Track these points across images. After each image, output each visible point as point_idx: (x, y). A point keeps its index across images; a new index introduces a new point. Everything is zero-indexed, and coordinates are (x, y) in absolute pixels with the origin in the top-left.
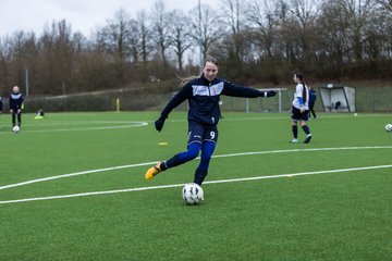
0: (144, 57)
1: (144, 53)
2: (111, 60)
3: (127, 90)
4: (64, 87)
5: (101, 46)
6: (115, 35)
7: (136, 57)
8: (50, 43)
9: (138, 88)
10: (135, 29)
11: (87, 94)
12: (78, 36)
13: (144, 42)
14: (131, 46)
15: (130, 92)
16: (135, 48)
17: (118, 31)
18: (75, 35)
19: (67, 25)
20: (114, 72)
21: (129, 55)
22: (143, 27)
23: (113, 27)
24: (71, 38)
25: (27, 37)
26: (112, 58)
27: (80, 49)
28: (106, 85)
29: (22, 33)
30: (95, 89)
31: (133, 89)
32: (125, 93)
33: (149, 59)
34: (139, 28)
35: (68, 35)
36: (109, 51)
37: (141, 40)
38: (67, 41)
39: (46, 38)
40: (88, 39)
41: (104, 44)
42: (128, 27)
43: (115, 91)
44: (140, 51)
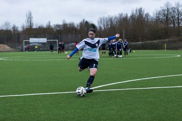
0: (178, 25)
1: (178, 22)
2: (163, 26)
3: (170, 40)
4: (140, 38)
5: (158, 19)
6: (164, 14)
7: (174, 24)
8: (134, 18)
9: (175, 39)
10: (174, 11)
11: (151, 41)
12: (147, 15)
13: (178, 17)
14: (172, 19)
15: (171, 41)
16: (174, 20)
17: (166, 12)
18: (146, 15)
19: (142, 10)
20: (164, 31)
21: (171, 24)
22: (178, 10)
23: (164, 10)
24: (144, 16)
25: (124, 16)
26: (163, 25)
27: (148, 21)
28: (160, 38)
29: (122, 14)
30: (155, 39)
31: (173, 40)
32: (169, 41)
33: (181, 25)
34: (176, 11)
35: (143, 15)
36: (161, 22)
37: (177, 16)
38: (142, 17)
39: (132, 16)
40: (152, 16)
41: (159, 19)
42: (170, 11)
43: (164, 40)
44: (176, 22)
